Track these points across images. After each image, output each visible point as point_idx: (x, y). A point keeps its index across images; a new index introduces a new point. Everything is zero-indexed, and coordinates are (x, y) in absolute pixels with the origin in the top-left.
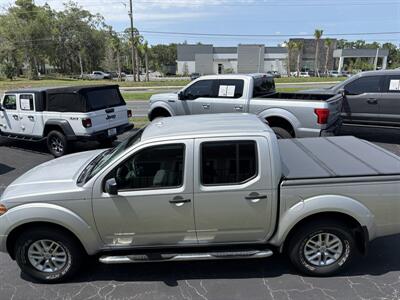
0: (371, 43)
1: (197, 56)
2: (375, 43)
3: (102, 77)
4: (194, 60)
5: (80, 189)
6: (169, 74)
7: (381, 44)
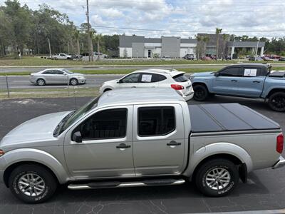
0: (252, 37)
1: (133, 44)
2: (255, 37)
3: (66, 58)
4: (131, 47)
5: (55, 139)
6: (114, 57)
7: (259, 38)
